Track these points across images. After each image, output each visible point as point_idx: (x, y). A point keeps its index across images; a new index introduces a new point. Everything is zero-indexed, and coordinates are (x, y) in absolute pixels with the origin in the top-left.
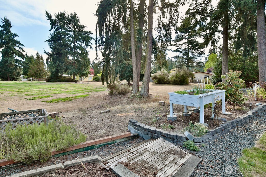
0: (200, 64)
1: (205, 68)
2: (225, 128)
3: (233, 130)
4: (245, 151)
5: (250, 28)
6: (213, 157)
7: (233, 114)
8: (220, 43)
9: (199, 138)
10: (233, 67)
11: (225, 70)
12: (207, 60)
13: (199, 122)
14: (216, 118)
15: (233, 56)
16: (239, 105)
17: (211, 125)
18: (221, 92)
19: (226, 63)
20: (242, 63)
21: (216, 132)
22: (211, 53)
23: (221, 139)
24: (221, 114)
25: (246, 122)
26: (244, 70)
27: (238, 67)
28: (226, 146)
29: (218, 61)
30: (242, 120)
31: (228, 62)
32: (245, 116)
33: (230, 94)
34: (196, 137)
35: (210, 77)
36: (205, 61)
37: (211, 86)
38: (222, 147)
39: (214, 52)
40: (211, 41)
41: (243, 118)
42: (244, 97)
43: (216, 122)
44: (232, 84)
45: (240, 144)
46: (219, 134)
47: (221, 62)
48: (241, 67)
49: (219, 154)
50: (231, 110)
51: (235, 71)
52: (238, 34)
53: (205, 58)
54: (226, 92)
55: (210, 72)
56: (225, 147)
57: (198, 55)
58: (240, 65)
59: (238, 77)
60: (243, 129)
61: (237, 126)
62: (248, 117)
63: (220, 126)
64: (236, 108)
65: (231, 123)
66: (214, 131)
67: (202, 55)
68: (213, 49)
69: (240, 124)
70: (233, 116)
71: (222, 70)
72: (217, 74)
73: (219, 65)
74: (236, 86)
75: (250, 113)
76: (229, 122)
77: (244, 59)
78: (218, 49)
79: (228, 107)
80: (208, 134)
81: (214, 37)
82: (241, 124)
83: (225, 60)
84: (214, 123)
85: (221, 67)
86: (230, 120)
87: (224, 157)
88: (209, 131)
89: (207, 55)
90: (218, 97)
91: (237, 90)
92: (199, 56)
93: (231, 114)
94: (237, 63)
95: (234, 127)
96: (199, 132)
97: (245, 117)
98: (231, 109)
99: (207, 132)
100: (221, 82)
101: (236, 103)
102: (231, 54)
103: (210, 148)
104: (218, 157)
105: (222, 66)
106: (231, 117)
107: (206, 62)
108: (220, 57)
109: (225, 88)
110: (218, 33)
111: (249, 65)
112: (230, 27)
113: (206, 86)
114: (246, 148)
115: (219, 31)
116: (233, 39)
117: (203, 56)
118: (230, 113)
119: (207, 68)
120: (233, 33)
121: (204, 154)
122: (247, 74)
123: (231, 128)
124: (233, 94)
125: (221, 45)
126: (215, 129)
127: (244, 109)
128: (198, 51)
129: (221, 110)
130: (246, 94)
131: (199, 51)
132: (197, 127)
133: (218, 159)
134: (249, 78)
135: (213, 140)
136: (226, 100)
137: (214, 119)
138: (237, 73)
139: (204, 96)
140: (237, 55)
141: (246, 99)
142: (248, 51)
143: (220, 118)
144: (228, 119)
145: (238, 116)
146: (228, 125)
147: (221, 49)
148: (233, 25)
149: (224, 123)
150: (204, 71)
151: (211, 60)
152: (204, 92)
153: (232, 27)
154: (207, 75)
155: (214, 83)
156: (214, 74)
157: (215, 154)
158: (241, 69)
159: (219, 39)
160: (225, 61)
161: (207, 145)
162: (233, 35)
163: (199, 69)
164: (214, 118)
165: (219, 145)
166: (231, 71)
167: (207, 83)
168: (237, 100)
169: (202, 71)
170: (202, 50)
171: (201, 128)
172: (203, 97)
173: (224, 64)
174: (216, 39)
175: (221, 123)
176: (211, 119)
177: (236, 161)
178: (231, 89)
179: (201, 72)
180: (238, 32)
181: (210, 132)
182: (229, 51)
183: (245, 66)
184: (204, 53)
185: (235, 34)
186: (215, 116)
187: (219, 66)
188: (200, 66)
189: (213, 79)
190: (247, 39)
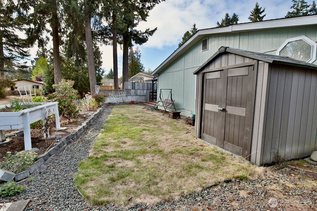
0: (25, 69)
1: (32, 76)
2: (59, 147)
3: (69, 146)
4: (81, 165)
5: (80, 38)
6: (46, 188)
7: (69, 128)
8: (50, 45)
9: (23, 173)
10: (67, 76)
11: (58, 79)
12: (35, 65)
13: (24, 149)
14: (48, 138)
15: (66, 64)
16: (74, 118)
17: (43, 148)
18: (54, 105)
19: (58, 71)
20: (76, 73)
21: (49, 155)
22: (39, 57)
23: (56, 161)
24: (55, 131)
25: (81, 134)
26: (77, 81)
27: (71, 77)
28: (62, 167)
29: (49, 68)
30: (77, 133)
31: (61, 70)
32: (80, 127)
33: (65, 107)
34: (19, 172)
35: (41, 87)
36: (31, 65)
37: (40, 98)
38: (57, 170)
39: (43, 55)
40: (37, 40)
41: (78, 130)
42: (78, 109)
43: (48, 143)
44: (65, 95)
45: (76, 158)
46: (53, 155)
47: (53, 70)
48: (75, 77)
49: (53, 181)
50: (66, 124)
51: (68, 81)
52: (69, 40)
53: (31, 61)
54: (60, 104)
55: (41, 80)
56: (60, 169)
57: (19, 55)
58: (73, 75)
59: (71, 87)
60: (79, 142)
61: (73, 140)
62: (83, 128)
63: (54, 146)
64: (71, 121)
65: (67, 138)
66: (46, 155)
67: (27, 57)
68: (42, 51)
69: (75, 137)
70: (68, 131)
71: (55, 79)
72: (49, 83)
73: (51, 72)
74: (70, 97)
75: (84, 124)
76: (63, 139)
77: (76, 68)
78: (48, 53)
79: (63, 122)
80: (38, 162)
81: (41, 36)
82: (77, 137)
83: (57, 67)
84: (47, 145)
85: (53, 75)
86: (65, 135)
87: (60, 182)
88: (39, 157)
89: (35, 59)
90: (49, 111)
91: (72, 101)
92: (21, 58)
93: (67, 129)
94: (70, 73)
95: (70, 142)
96: (24, 164)
97: (80, 129)
98: (66, 122)
99: (36, 160)
100: (54, 93)
101: (72, 115)
102: (64, 61)
103: (42, 179)
104: (53, 184)
105: (55, 75)
106: (66, 132)
107: (34, 67)
108: (51, 63)
109: (59, 100)
110: (46, 32)
111: (82, 76)
112: (60, 30)
113: (34, 99)
114: (82, 160)
115: (48, 31)
116: (64, 45)
117: (29, 59)
118: (65, 128)
119: (35, 76)
120: (64, 38)
121: (32, 191)
122: (81, 85)
123: (66, 144)
124: (67, 106)
125: (52, 49)
126: (47, 151)
127: (79, 120)
128: (19, 50)
129: (55, 127)
130: (81, 105)
131: (21, 49)
132: (19, 157)
133: (52, 188)
134: (83, 89)
135: (46, 167)
136: (60, 114)
137: (46, 140)
138: (70, 83)
139: (30, 112)
140: (70, 63)
141: (81, 110)
142: (80, 61)
143: (53, 136)
144: (63, 135)
145: (74, 129)
146: (63, 142)
147: (52, 53)
148: (64, 29)
149: (58, 141)
150: (31, 79)
151: (41, 65)
152: (29, 106)
153: (62, 30)
154: (37, 84)
155: (46, 95)
156: (45, 83)
157: (49, 183)
158: (75, 79)
159: (49, 40)
160: (57, 69)
161: (37, 176)
162: (64, 40)
163: (22, 76)
164: (46, 138)
165: (53, 170)
166: (63, 80)
167: (35, 94)
168: (72, 112)
169: (29, 79)
170: (25, 49)
171: (25, 158)
172: (28, 114)
173: (57, 71)
174: (45, 40)
175: (54, 142)
176: (43, 141)
177: (73, 179)
178: (65, 101)
179: (26, 80)
180: (69, 38)
181: (41, 157)
182: (61, 58)
183: (78, 77)
184: (28, 54)
185: (66, 40)
186: (47, 135)
187: (51, 74)
188: (24, 71)
189: (44, 89)
190: (78, 48)
